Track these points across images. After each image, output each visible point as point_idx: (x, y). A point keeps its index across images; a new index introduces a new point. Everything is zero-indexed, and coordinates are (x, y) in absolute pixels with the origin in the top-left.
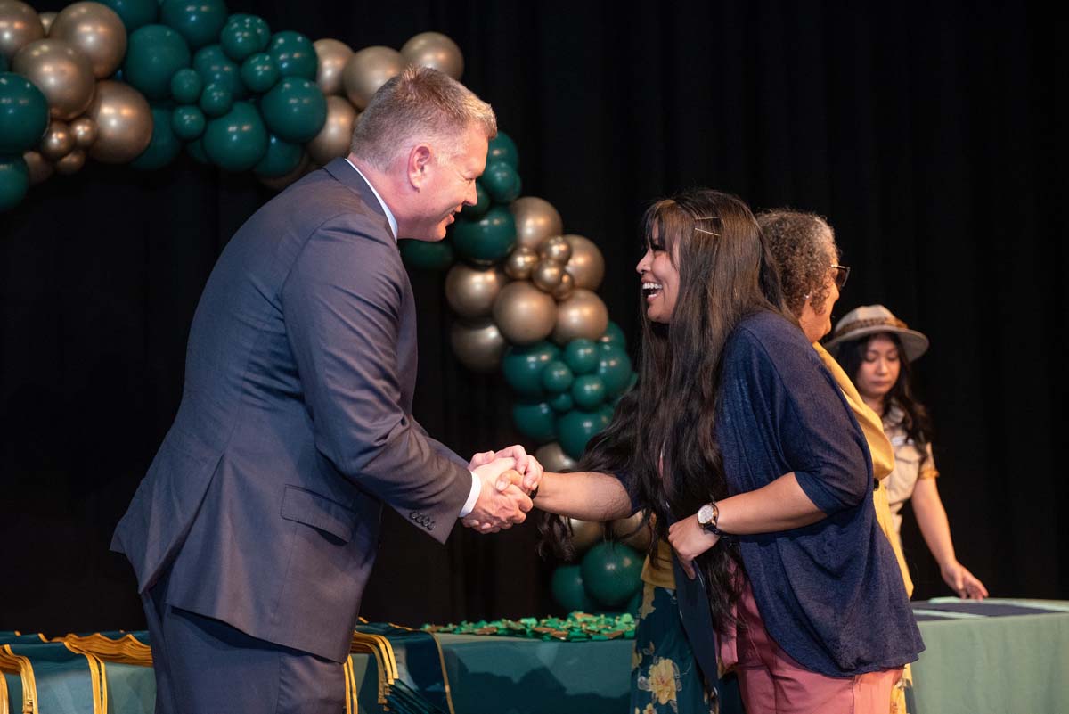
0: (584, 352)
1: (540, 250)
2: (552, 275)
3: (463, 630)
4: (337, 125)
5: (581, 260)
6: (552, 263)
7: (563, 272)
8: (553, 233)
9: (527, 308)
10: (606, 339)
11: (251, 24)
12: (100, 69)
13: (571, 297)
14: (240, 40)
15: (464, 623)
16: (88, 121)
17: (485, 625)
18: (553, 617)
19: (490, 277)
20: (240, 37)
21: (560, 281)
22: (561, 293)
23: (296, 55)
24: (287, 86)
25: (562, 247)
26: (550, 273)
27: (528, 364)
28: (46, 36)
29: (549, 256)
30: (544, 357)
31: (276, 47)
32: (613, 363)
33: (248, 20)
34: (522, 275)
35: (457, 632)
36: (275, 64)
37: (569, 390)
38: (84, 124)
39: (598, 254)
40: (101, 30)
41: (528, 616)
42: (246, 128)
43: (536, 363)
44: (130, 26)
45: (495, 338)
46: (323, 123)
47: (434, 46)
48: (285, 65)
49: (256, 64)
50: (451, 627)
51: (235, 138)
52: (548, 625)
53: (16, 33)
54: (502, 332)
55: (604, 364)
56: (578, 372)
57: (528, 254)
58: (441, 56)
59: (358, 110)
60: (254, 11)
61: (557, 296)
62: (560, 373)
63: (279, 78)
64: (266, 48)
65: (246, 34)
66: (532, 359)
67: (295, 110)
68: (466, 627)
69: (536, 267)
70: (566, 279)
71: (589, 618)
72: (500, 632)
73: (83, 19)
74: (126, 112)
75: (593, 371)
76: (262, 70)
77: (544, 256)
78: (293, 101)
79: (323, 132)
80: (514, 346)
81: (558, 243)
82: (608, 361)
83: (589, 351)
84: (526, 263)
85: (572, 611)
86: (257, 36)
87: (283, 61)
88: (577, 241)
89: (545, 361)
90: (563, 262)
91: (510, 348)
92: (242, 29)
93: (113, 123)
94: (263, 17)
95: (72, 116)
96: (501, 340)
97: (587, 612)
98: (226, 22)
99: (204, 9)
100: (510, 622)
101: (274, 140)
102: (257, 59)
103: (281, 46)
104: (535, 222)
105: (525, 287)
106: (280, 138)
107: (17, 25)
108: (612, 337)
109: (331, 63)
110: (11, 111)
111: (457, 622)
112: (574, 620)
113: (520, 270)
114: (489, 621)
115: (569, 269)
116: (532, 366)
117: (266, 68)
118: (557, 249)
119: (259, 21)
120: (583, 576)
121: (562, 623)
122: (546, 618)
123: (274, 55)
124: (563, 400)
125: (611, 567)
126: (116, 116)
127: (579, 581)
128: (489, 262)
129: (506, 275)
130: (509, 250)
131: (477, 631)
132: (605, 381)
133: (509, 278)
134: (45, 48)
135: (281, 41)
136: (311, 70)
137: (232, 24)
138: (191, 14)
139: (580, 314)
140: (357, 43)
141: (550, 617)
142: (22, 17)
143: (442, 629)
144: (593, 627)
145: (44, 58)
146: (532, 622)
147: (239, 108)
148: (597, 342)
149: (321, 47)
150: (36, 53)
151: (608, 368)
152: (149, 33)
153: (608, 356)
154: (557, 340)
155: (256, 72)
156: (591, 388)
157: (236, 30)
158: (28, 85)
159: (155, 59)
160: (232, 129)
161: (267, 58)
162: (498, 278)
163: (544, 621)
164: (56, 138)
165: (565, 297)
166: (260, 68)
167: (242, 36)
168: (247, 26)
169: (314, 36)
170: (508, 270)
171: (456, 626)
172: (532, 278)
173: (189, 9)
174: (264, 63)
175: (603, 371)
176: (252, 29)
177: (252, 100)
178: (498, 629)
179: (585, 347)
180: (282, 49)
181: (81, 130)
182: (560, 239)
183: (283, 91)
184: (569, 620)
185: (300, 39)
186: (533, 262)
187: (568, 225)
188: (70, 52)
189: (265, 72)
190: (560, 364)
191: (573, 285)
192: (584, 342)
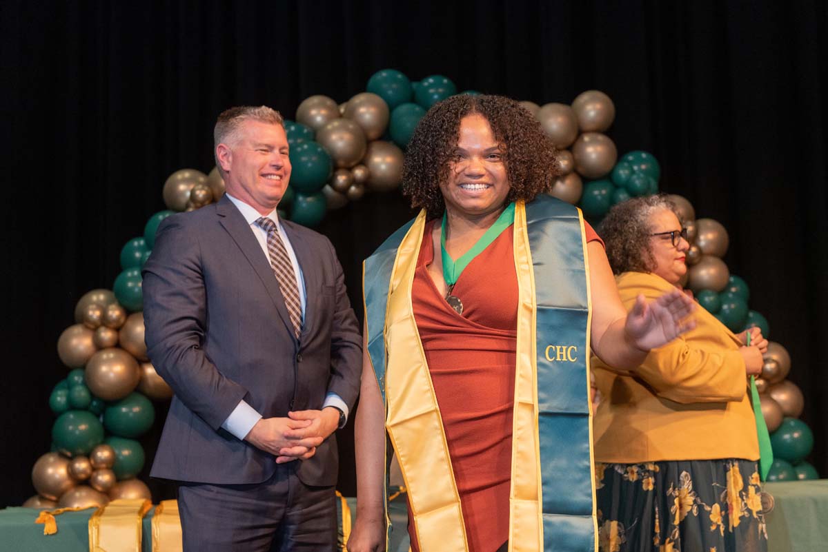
0: (708, 299)
5: (709, 236)
8: (689, 218)
10: (732, 289)
12: (373, 134)
13: (699, 262)
16: (363, 167)
25: (694, 227)
28: (341, 116)
32: (733, 306)
38: (361, 169)
39: (723, 230)
40: (372, 110)
44: (391, 106)
47: (593, 100)
53: (324, 116)
55: (725, 307)
58: (598, 106)
70: (695, 249)
73: (361, 104)
74: (389, 159)
75: (717, 311)
81: (691, 225)
82: (729, 305)
83: (712, 298)
88: (709, 224)
90: (693, 238)
93: (383, 167)
95: (353, 164)
99: (441, 90)
107: (323, 112)
108: (739, 288)
110: (310, 165)
115: (703, 242)
126: (383, 162)
132: (727, 318)
134: (336, 124)
138: (433, 94)
139: (709, 272)
142: (325, 107)
145: (335, 130)
148: (721, 292)
150: (329, 127)
151: (729, 309)
152: (404, 109)
153: (729, 301)
158: (319, 149)
159: (408, 125)
164: (341, 179)
165: (695, 262)
173: (431, 91)
175: (726, 311)
179: (709, 296)
181: (359, 173)
182: (693, 222)
187: (699, 213)
188: (351, 126)
192: (710, 292)
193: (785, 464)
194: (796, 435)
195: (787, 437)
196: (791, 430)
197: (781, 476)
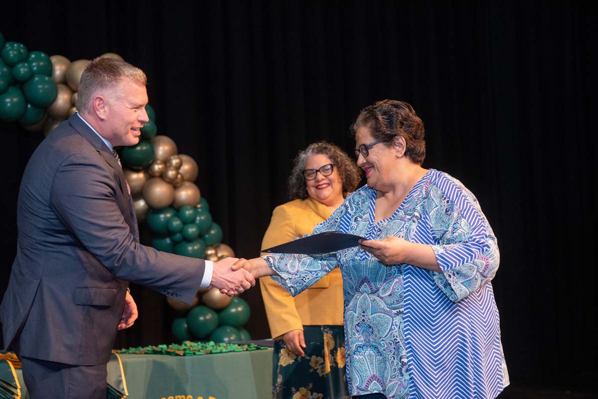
0: (188, 212)
1: (166, 162)
2: (173, 175)
3: (130, 351)
4: (62, 99)
5: (186, 167)
6: (172, 168)
7: (178, 173)
8: (173, 154)
9: (160, 191)
10: (199, 206)
11: (17, 47)
13: (182, 185)
14: (12, 55)
15: (130, 348)
17: (140, 348)
18: (175, 344)
19: (141, 175)
20: (11, 54)
21: (176, 177)
22: (177, 183)
23: (41, 64)
24: (37, 79)
25: (178, 161)
26: (171, 173)
27: (160, 218)
29: (171, 165)
30: (168, 215)
31: (30, 59)
32: (203, 218)
33: (16, 45)
34: (157, 174)
35: (127, 352)
36: (30, 68)
37: (181, 231)
39: (195, 164)
41: (162, 344)
42: (15, 100)
43: (164, 218)
45: (143, 206)
46: (55, 98)
48: (35, 68)
49: (21, 67)
50: (123, 350)
51: (9, 105)
52: (173, 348)
54: (147, 202)
55: (198, 218)
56: (186, 222)
57: (160, 164)
59: (73, 91)
60: (18, 41)
61: (175, 185)
62: (176, 223)
63: (32, 75)
64: (25, 59)
65: (15, 52)
66: (162, 216)
67: (41, 91)
68: (132, 350)
69: (164, 171)
70: (179, 176)
71: (193, 344)
72: (149, 352)
75: (193, 221)
76: (24, 71)
77: (168, 165)
78: (40, 86)
79: (55, 103)
80: (153, 210)
81: (175, 159)
82: (200, 217)
83: (191, 212)
84: (159, 169)
85: (184, 340)
86: (21, 53)
87: (34, 67)
88: (185, 158)
89: (168, 217)
90: (178, 168)
91: (151, 211)
92: (13, 49)
94: (23, 44)
96: (147, 207)
97: (192, 341)
98: (4, 46)
100: (154, 347)
101: (29, 106)
102: (21, 65)
103: (34, 58)
104: (163, 148)
105: (158, 180)
106: (32, 105)
108: (202, 205)
109: (59, 67)
111: (127, 348)
112: (186, 345)
113: (155, 172)
114: (143, 347)
115: (181, 171)
116: (162, 220)
117: (26, 70)
118: (175, 161)
119: (22, 46)
120: (187, 324)
121: (180, 347)
122: (171, 344)
123: (30, 63)
124: (178, 236)
125: (202, 318)
127: (186, 326)
128: (141, 168)
129: (149, 174)
130: (151, 162)
131: (137, 352)
132: (199, 227)
133: (151, 176)
135: (33, 56)
136: (49, 71)
137: (8, 47)
139: (186, 194)
140: (73, 58)
141: (173, 344)
143: (119, 351)
144: (196, 348)
146: (164, 346)
147: (11, 90)
148: (195, 208)
149: (54, 59)
151: (201, 220)
153: (200, 214)
154: (175, 207)
155: (20, 71)
156: (192, 230)
157: (9, 50)
160: (8, 100)
161: (26, 64)
162: (145, 177)
163: (170, 346)
165: (179, 185)
166: (22, 70)
167: (13, 54)
168: (16, 48)
169: (50, 53)
170: (150, 172)
171: (126, 350)
172: (162, 176)
174: (25, 67)
175: (197, 222)
176: (18, 50)
177: (18, 86)
178: (148, 350)
179: (189, 210)
180: (34, 60)
182: (176, 156)
183: (34, 82)
184: (183, 345)
185: (43, 55)
186: (163, 168)
187: (181, 150)
189: (25, 72)
190: (176, 218)
191: (183, 179)
192: (189, 207)
193: (233, 329)
194: (240, 309)
195: (233, 310)
196: (237, 306)
197: (232, 338)
